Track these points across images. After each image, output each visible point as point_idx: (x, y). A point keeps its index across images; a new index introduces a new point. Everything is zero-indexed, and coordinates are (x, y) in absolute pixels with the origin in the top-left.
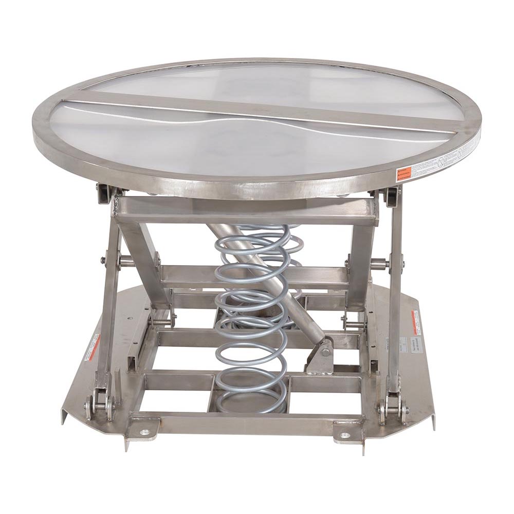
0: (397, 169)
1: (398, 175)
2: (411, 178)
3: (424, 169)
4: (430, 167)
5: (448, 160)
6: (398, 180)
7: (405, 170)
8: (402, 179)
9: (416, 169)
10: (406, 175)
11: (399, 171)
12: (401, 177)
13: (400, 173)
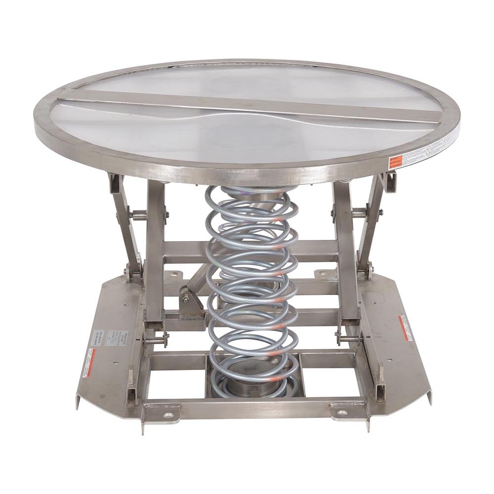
0: (390, 158)
1: (391, 163)
2: (402, 166)
3: (414, 157)
4: (419, 156)
5: (434, 149)
6: (391, 167)
7: (397, 158)
8: (394, 166)
9: (406, 157)
10: (398, 162)
11: (391, 160)
12: (393, 165)
13: (393, 161)
